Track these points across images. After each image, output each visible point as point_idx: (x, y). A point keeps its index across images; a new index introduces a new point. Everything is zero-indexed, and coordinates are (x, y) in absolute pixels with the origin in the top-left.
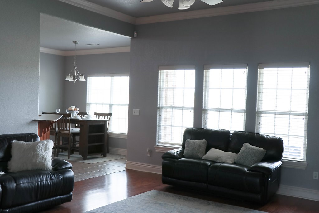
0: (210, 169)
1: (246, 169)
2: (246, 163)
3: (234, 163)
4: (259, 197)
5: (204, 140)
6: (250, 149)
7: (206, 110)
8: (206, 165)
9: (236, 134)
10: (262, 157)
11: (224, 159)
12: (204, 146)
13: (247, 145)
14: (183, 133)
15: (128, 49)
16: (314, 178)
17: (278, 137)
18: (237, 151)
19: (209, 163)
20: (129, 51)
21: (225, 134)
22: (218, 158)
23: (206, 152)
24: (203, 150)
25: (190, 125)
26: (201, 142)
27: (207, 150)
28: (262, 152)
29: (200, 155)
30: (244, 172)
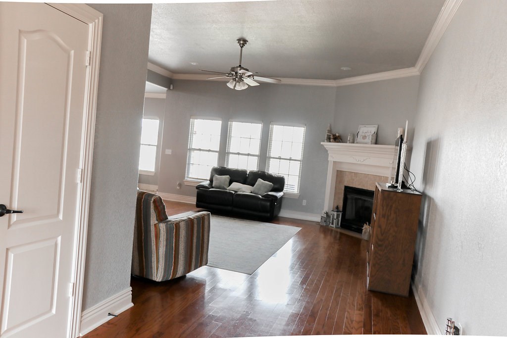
0: (234, 196)
1: (260, 196)
2: (260, 193)
3: (251, 193)
4: (269, 215)
5: (228, 176)
6: (263, 183)
7: (229, 153)
8: (232, 193)
9: (252, 173)
10: (271, 189)
11: (244, 190)
12: (228, 180)
13: (260, 181)
14: (211, 170)
15: (164, 96)
16: (303, 204)
17: (282, 175)
18: (253, 185)
19: (233, 192)
20: (165, 98)
21: (243, 173)
22: (239, 189)
23: (230, 185)
24: (227, 183)
25: (216, 165)
26: (226, 178)
27: (230, 183)
28: (271, 185)
29: (225, 187)
30: (260, 198)
